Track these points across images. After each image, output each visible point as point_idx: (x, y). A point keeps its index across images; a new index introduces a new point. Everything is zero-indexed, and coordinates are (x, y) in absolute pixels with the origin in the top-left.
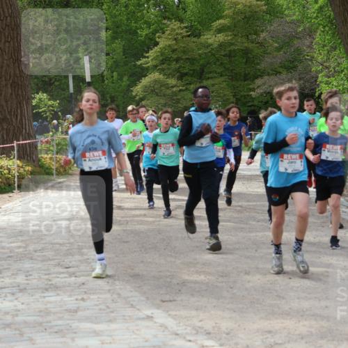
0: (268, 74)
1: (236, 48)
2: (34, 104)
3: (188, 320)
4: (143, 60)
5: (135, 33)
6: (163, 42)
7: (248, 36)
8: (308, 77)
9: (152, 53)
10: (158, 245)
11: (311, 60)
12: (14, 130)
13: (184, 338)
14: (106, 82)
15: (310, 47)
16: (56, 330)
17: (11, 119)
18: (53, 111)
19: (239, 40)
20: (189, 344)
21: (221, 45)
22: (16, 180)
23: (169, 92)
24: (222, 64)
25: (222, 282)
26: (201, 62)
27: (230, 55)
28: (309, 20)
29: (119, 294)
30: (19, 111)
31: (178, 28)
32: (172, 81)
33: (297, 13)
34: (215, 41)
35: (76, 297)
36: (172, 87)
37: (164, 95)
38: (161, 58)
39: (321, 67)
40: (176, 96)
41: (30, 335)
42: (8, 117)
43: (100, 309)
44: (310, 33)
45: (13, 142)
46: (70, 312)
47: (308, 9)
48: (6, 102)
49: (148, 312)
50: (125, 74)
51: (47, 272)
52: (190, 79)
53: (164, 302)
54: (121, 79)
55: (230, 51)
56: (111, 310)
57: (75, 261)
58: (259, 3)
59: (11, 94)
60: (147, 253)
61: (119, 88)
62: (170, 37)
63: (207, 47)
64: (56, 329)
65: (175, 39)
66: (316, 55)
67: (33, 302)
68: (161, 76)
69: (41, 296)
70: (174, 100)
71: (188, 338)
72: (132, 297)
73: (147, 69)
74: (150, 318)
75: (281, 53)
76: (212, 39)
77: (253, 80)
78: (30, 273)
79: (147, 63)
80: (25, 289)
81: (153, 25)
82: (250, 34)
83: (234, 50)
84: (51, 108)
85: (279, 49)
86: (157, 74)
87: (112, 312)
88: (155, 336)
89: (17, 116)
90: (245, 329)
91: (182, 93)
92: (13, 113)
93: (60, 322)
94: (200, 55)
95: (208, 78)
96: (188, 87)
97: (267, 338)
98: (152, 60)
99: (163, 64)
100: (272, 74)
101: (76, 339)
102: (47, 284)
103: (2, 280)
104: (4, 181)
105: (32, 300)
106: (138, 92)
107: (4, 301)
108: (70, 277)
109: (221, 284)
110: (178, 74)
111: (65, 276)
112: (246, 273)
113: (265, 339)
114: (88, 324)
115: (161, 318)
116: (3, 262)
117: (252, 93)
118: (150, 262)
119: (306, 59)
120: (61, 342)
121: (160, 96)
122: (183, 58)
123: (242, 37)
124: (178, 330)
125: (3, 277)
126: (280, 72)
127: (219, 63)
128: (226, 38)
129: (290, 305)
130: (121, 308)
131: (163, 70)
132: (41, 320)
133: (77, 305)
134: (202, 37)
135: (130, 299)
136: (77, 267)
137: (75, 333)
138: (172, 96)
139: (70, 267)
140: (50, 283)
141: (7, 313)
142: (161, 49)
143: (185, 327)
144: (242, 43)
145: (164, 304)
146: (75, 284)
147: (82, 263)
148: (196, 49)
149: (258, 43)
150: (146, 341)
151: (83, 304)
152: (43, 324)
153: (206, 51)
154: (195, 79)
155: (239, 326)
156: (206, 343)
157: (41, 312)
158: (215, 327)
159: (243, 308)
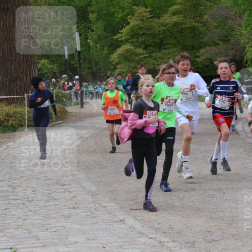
0: (210, 46)
1: (186, 26)
2: (38, 67)
3: (150, 223)
4: (118, 36)
5: (113, 14)
6: (133, 22)
7: (194, 18)
8: (238, 47)
9: (124, 31)
11: (240, 35)
12: (25, 86)
13: (147, 236)
14: (92, 51)
15: (240, 25)
17: (23, 78)
18: (53, 72)
19: (188, 21)
20: (151, 240)
21: (175, 24)
22: (26, 122)
23: (137, 58)
24: (175, 38)
25: (175, 196)
26: (161, 36)
27: (181, 31)
29: (100, 204)
30: (29, 72)
31: (144, 12)
32: (140, 51)
33: (231, 2)
34: (171, 21)
35: (69, 206)
36: (140, 55)
37: (134, 61)
38: (131, 34)
39: (247, 40)
40: (142, 61)
41: (36, 234)
42: (21, 76)
43: (87, 215)
44: (240, 16)
45: (24, 94)
46: (65, 217)
48: (19, 65)
49: (122, 218)
50: (105, 46)
51: (48, 188)
52: (152, 48)
53: (132, 210)
54: (102, 49)
55: (182, 28)
56: (94, 216)
57: (69, 181)
59: (23, 60)
61: (101, 55)
62: (138, 18)
63: (165, 26)
64: (54, 229)
65: (142, 20)
66: (244, 32)
67: (39, 210)
68: (132, 47)
69: (43, 206)
71: (150, 236)
73: (121, 41)
74: (122, 221)
75: (219, 30)
76: (168, 19)
77: (198, 50)
78: (36, 189)
79: (121, 37)
80: (33, 200)
81: (126, 9)
82: (197, 16)
84: (51, 70)
85: (217, 27)
86: (128, 45)
87: (95, 217)
88: (126, 235)
89: (27, 75)
90: (191, 229)
91: (146, 59)
92: (24, 74)
93: (57, 224)
94: (159, 31)
95: (165, 49)
96: (151, 54)
98: (125, 35)
99: (133, 38)
100: (213, 45)
101: (69, 237)
102: (48, 197)
103: (16, 194)
104: (18, 122)
105: (37, 208)
106: (115, 58)
107: (17, 209)
108: (65, 192)
109: (174, 197)
110: (144, 45)
111: (63, 191)
112: (192, 189)
113: (206, 237)
114: (78, 226)
115: (130, 221)
116: (17, 181)
117: (198, 59)
118: (123, 181)
119: (237, 34)
120: (58, 239)
121: (131, 61)
122: (147, 33)
123: (190, 18)
124: (143, 230)
125: (16, 192)
126: (218, 44)
127: (173, 37)
128: (179, 19)
129: (224, 212)
130: (101, 214)
131: (133, 42)
132: (44, 223)
133: (69, 212)
134: (161, 18)
135: (108, 208)
136: (70, 184)
137: (68, 232)
138: (139, 61)
139: (64, 185)
140: (50, 196)
141: (19, 218)
142: (131, 27)
143: (147, 228)
144: (191, 22)
145: (133, 211)
146: (69, 197)
147: (74, 182)
148: (157, 27)
149: (202, 23)
150: (120, 238)
151: (74, 211)
152: (45, 226)
153: (164, 29)
154: (156, 49)
155: (187, 227)
156: (163, 240)
157: (43, 217)
158: (169, 228)
159: (190, 214)
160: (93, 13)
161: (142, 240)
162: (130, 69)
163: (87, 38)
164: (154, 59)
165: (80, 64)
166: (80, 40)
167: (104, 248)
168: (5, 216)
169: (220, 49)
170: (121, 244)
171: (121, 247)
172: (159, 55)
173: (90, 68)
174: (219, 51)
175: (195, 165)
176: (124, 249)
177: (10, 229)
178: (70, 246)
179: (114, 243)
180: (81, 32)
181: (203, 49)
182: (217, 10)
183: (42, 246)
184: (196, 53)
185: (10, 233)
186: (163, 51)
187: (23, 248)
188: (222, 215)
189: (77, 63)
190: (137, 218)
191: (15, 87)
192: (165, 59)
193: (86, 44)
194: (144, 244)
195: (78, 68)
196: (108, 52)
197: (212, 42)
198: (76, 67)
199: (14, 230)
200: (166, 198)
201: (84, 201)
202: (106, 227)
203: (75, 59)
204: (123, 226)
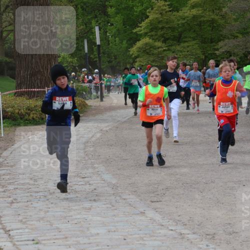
0: (228, 38)
1: (205, 19)
2: (59, 61)
3: (170, 215)
4: (138, 29)
5: (132, 8)
6: (152, 16)
7: (213, 10)
9: (143, 24)
12: (46, 79)
13: (168, 228)
14: (111, 45)
16: (76, 222)
17: (43, 71)
18: (73, 66)
19: (207, 14)
20: (171, 232)
21: (194, 17)
23: (155, 52)
24: (194, 31)
25: (195, 188)
26: (180, 30)
27: (200, 24)
29: (121, 197)
30: (49, 66)
31: (163, 5)
32: (158, 44)
34: (190, 15)
35: (90, 198)
36: (159, 48)
37: (153, 54)
38: (151, 27)
40: (161, 54)
41: (57, 225)
42: (42, 70)
43: (108, 208)
45: (44, 88)
46: (86, 209)
48: (40, 59)
49: (142, 210)
50: (124, 39)
52: (171, 42)
53: (152, 202)
54: (122, 43)
55: (201, 21)
57: (89, 173)
60: (140, 167)
61: (120, 49)
62: (157, 12)
63: (184, 19)
65: (161, 14)
67: (60, 202)
68: (151, 41)
69: (65, 198)
70: (159, 57)
71: (170, 228)
72: (130, 198)
73: (141, 35)
74: (143, 213)
75: (238, 22)
76: (187, 12)
77: (217, 42)
78: (57, 181)
79: (141, 31)
80: (54, 193)
81: (145, 3)
82: (216, 9)
83: (204, 21)
84: (71, 64)
85: (236, 20)
86: (148, 39)
87: (116, 209)
88: (147, 227)
89: (48, 69)
90: (211, 222)
91: (165, 53)
92: (45, 68)
93: (78, 216)
94: (178, 25)
95: (185, 42)
96: (170, 48)
97: (228, 228)
98: (144, 29)
99: (152, 31)
100: (232, 38)
101: (90, 228)
102: (69, 189)
103: (38, 186)
104: (38, 116)
105: (59, 200)
106: (134, 52)
107: (39, 201)
108: (86, 184)
109: (194, 190)
110: (163, 39)
111: (83, 183)
112: (212, 182)
113: (226, 228)
114: (99, 218)
115: (151, 214)
116: (38, 173)
117: (217, 52)
118: (143, 174)
120: (79, 231)
121: (150, 55)
122: (167, 26)
123: (209, 11)
124: (163, 222)
125: (38, 185)
126: (237, 37)
127: (192, 31)
128: (197, 12)
130: (122, 206)
131: (152, 36)
132: (65, 215)
133: (90, 205)
134: (180, 12)
135: (128, 200)
136: (91, 177)
137: (89, 224)
138: (158, 54)
139: (85, 177)
140: (71, 189)
141: (41, 210)
142: (150, 20)
143: (168, 220)
144: (210, 15)
145: (153, 204)
146: (89, 189)
147: (94, 175)
148: (176, 21)
149: (221, 15)
150: (140, 230)
151: (95, 204)
152: (67, 218)
153: (183, 22)
154: (175, 42)
155: (207, 219)
156: (183, 231)
157: (65, 209)
158: (189, 220)
159: (210, 207)
160: (111, 7)
161: (163, 232)
162: (150, 62)
163: (106, 32)
164: (173, 52)
165: (99, 58)
166: (100, 33)
167: (125, 239)
168: (27, 208)
169: (239, 42)
170: (142, 236)
171: (142, 239)
172: (178, 48)
173: (110, 62)
174: (238, 43)
175: (215, 157)
176: (145, 240)
177: (32, 221)
178: (91, 238)
179: (134, 235)
180: (101, 26)
181: (222, 42)
183: (63, 238)
184: (214, 46)
185: (32, 225)
186: (182, 45)
187: (45, 240)
189: (96, 57)
190: (157, 210)
191: (35, 81)
192: (184, 52)
193: (105, 38)
194: (165, 236)
195: (98, 62)
196: (127, 45)
197: (231, 35)
198: (96, 61)
199: (36, 223)
200: (186, 191)
201: (104, 194)
202: (126, 219)
203: (95, 53)
204: (143, 218)
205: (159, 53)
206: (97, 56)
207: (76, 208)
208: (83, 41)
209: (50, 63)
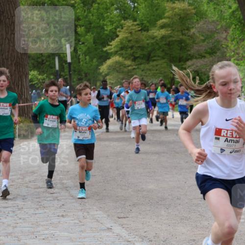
0: (196, 58)
1: (174, 39)
2: (30, 78)
3: (136, 232)
4: (108, 48)
5: (103, 28)
6: (122, 35)
7: (182, 31)
9: (114, 44)
10: (116, 178)
11: (226, 48)
14: (81, 63)
15: (226, 39)
17: (14, 88)
19: (176, 34)
21: (163, 37)
22: (17, 131)
23: (126, 70)
24: (163, 50)
25: (161, 205)
26: (149, 49)
27: (169, 44)
28: (225, 21)
29: (88, 212)
30: (20, 83)
31: (132, 25)
32: (128, 62)
33: (217, 16)
34: (159, 34)
35: (58, 214)
36: (129, 66)
37: (123, 72)
38: (120, 46)
39: (233, 53)
40: (131, 72)
41: (25, 241)
42: (13, 87)
43: (75, 223)
44: (226, 29)
47: (224, 13)
49: (109, 226)
50: (95, 57)
51: (38, 197)
52: (140, 60)
53: (119, 218)
54: (92, 60)
55: (169, 42)
56: (82, 224)
58: (190, 7)
59: (15, 70)
60: (108, 184)
61: (90, 67)
62: (127, 31)
63: (153, 38)
64: (44, 237)
65: (131, 33)
66: (230, 45)
68: (121, 59)
69: (33, 214)
70: (129, 75)
73: (111, 53)
74: (109, 229)
75: (206, 43)
77: (185, 62)
78: (26, 197)
79: (111, 50)
80: (22, 208)
81: (115, 22)
82: (184, 30)
83: (172, 41)
85: (204, 41)
86: (117, 57)
87: (83, 225)
88: (113, 242)
89: (18, 86)
90: (176, 238)
91: (135, 70)
92: (16, 84)
93: (46, 232)
94: (148, 44)
95: (154, 60)
96: (140, 66)
98: (114, 47)
99: (122, 50)
100: (199, 58)
102: (38, 205)
103: (6, 201)
105: (27, 216)
106: (104, 69)
107: (7, 217)
108: (54, 200)
110: (132, 58)
111: (51, 199)
112: (178, 199)
114: (66, 234)
115: (117, 229)
118: (111, 190)
119: (223, 47)
121: (120, 73)
122: (136, 46)
123: (178, 31)
124: (129, 238)
126: (204, 57)
127: (161, 50)
128: (167, 32)
129: (208, 221)
130: (89, 222)
131: (122, 54)
132: (33, 230)
133: (58, 220)
134: (149, 31)
135: (96, 216)
136: (59, 193)
137: (57, 240)
138: (128, 73)
139: (54, 193)
140: (40, 204)
141: (9, 225)
142: (120, 39)
143: (134, 236)
144: (178, 35)
145: (120, 220)
146: (58, 205)
147: (62, 190)
148: (146, 39)
149: (189, 36)
151: (63, 219)
152: (35, 233)
153: (152, 41)
154: (144, 61)
157: (33, 224)
158: (155, 236)
159: (175, 223)
160: (81, 26)
162: (119, 80)
164: (143, 71)
165: (70, 75)
172: (147, 66)
174: (205, 63)
175: (181, 174)
181: (190, 61)
182: (204, 24)
184: (182, 65)
186: (151, 63)
188: (206, 223)
189: (67, 75)
192: (154, 70)
193: (76, 56)
195: (69, 79)
196: (97, 63)
197: (199, 55)
198: (67, 78)
199: (4, 238)
200: (152, 207)
201: (72, 209)
202: (93, 234)
203: (66, 70)
204: (110, 234)
205: (129, 71)
206: (68, 73)
207: (44, 223)
208: (54, 59)
209: (21, 80)
